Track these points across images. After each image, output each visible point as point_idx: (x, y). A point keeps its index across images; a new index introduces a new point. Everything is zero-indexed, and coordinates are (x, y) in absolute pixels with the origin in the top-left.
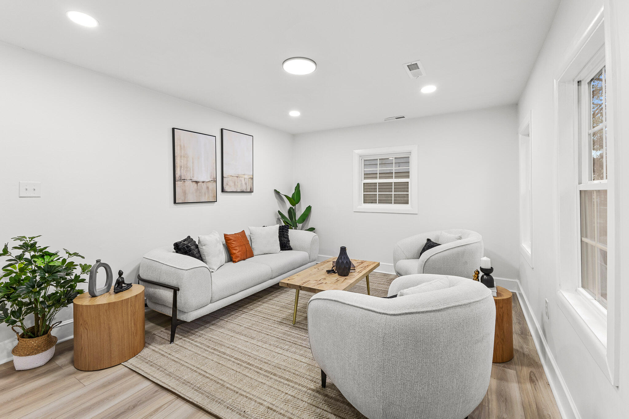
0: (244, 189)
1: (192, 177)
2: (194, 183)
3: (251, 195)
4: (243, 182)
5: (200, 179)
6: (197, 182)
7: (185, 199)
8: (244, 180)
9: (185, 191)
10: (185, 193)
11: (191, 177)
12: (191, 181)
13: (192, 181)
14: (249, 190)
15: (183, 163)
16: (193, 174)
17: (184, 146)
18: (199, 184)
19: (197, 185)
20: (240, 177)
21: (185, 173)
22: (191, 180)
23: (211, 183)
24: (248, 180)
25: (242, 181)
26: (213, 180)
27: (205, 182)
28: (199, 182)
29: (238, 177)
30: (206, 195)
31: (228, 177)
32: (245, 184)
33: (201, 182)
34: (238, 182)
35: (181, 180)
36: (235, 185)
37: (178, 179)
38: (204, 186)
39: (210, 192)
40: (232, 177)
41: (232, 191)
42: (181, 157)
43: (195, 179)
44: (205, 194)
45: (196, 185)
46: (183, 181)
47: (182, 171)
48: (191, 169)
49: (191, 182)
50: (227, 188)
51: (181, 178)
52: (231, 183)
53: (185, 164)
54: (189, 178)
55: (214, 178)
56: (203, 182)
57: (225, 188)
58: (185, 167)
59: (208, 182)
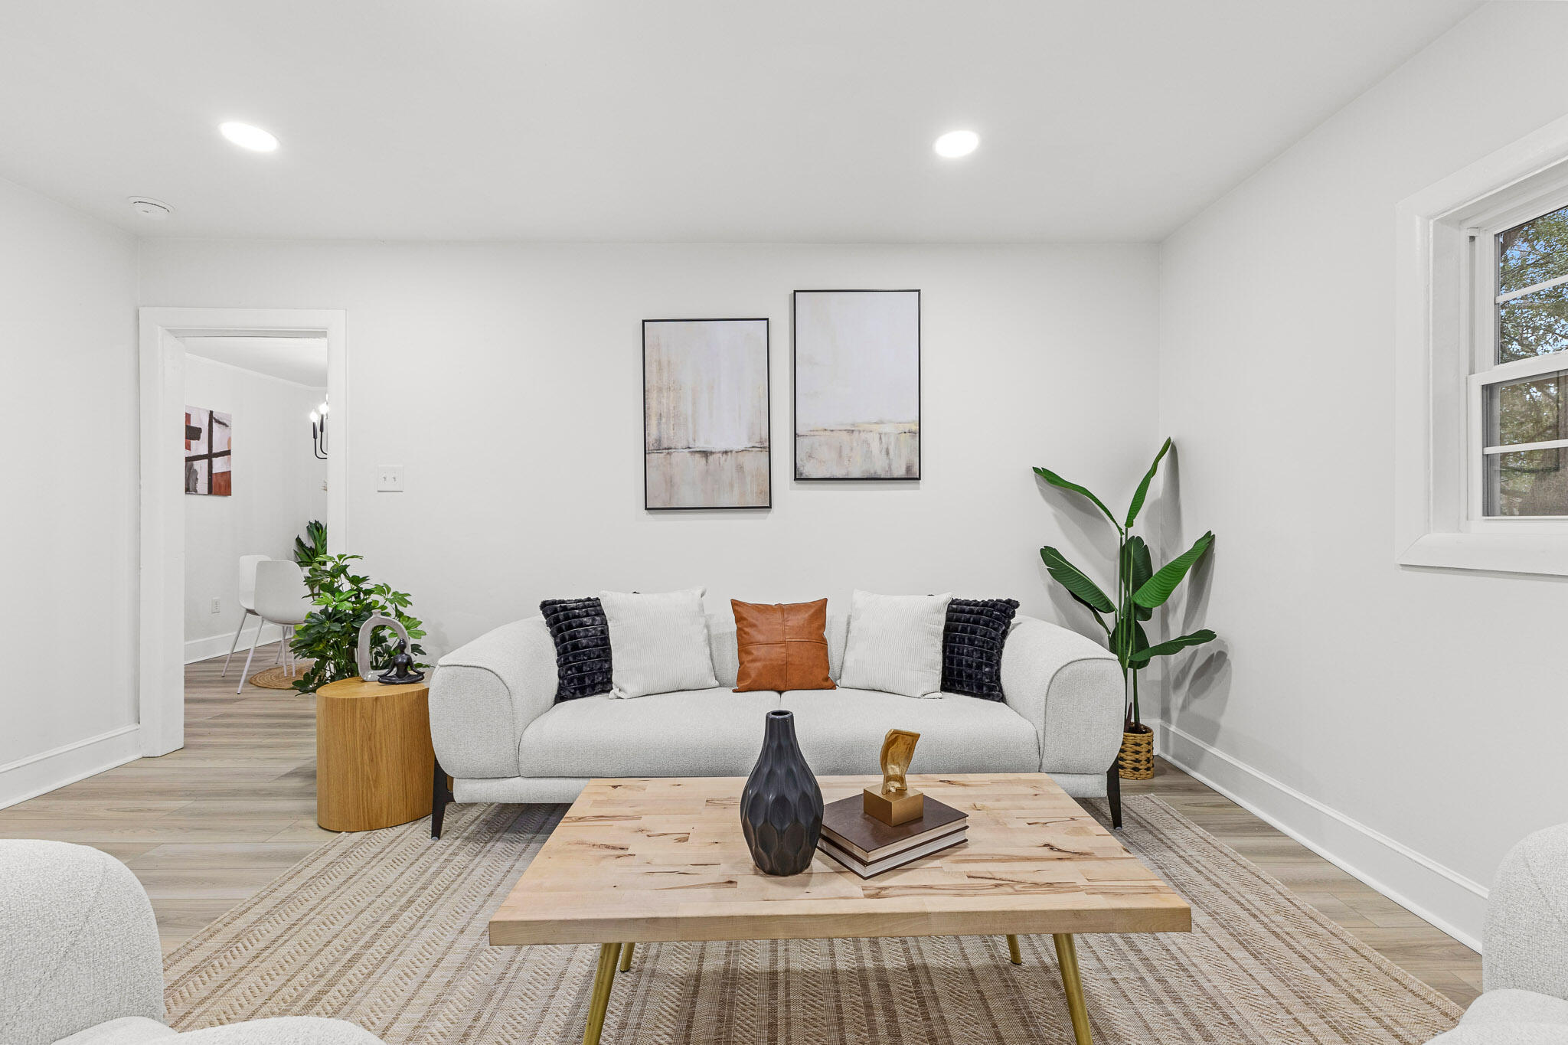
0: (879, 468)
1: (691, 440)
2: (697, 456)
3: (919, 489)
4: (875, 446)
5: (717, 445)
6: (706, 454)
7: (670, 499)
8: (881, 438)
9: (671, 478)
10: (670, 483)
11: (688, 440)
12: (687, 450)
13: (690, 450)
14: (900, 472)
15: (665, 407)
16: (695, 432)
17: (669, 362)
18: (711, 458)
19: (707, 462)
20: (860, 432)
21: (672, 432)
22: (689, 448)
23: (751, 454)
24: (897, 439)
25: (868, 444)
26: (757, 445)
27: (731, 451)
28: (712, 453)
29: (853, 431)
30: (736, 488)
31: (816, 433)
32: (884, 452)
33: (719, 452)
34: (852, 449)
35: (659, 449)
36: (840, 456)
37: (651, 448)
38: (729, 462)
39: (748, 479)
40: (828, 433)
41: (828, 476)
42: (660, 390)
43: (701, 445)
44: (731, 485)
45: (704, 461)
46: (667, 451)
47: (664, 426)
48: (690, 419)
49: (688, 455)
50: (812, 469)
51: (659, 444)
52: (826, 453)
53: (672, 408)
54: (685, 444)
55: (761, 438)
56: (726, 452)
57: (801, 469)
58: (672, 415)
59: (743, 451)
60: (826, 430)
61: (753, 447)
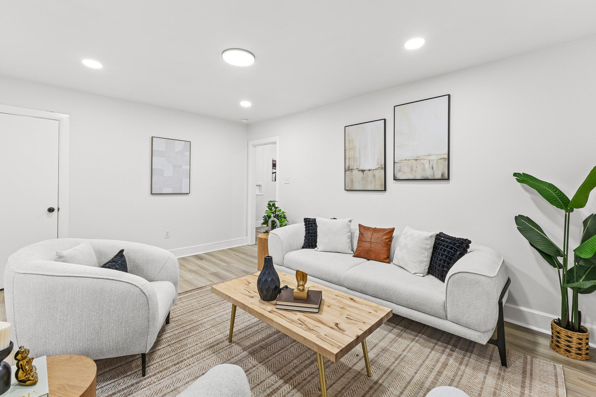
0: (429, 175)
1: (358, 166)
2: (360, 172)
4: (427, 166)
5: (366, 168)
6: (363, 171)
7: (352, 187)
8: (429, 162)
9: (352, 179)
10: (352, 181)
11: (357, 166)
12: (357, 170)
13: (358, 170)
14: (439, 176)
15: (351, 155)
16: (360, 163)
17: (352, 140)
18: (365, 172)
20: (420, 160)
21: (353, 164)
23: (378, 170)
24: (437, 162)
25: (424, 165)
26: (381, 167)
27: (371, 170)
28: (365, 171)
29: (417, 160)
30: (373, 184)
31: (402, 161)
32: (431, 168)
33: (367, 170)
34: (417, 167)
35: (349, 170)
36: (412, 170)
37: (347, 169)
38: (370, 174)
39: (377, 180)
40: (406, 161)
41: (407, 179)
42: (349, 150)
43: (361, 168)
44: (371, 182)
45: (363, 173)
46: (351, 170)
47: (350, 162)
48: (358, 159)
49: (358, 171)
50: (401, 176)
51: (349, 168)
52: (406, 169)
53: (353, 156)
54: (356, 168)
55: (381, 164)
56: (369, 170)
57: (396, 176)
58: (353, 158)
59: (375, 169)
60: (406, 160)
61: (379, 168)
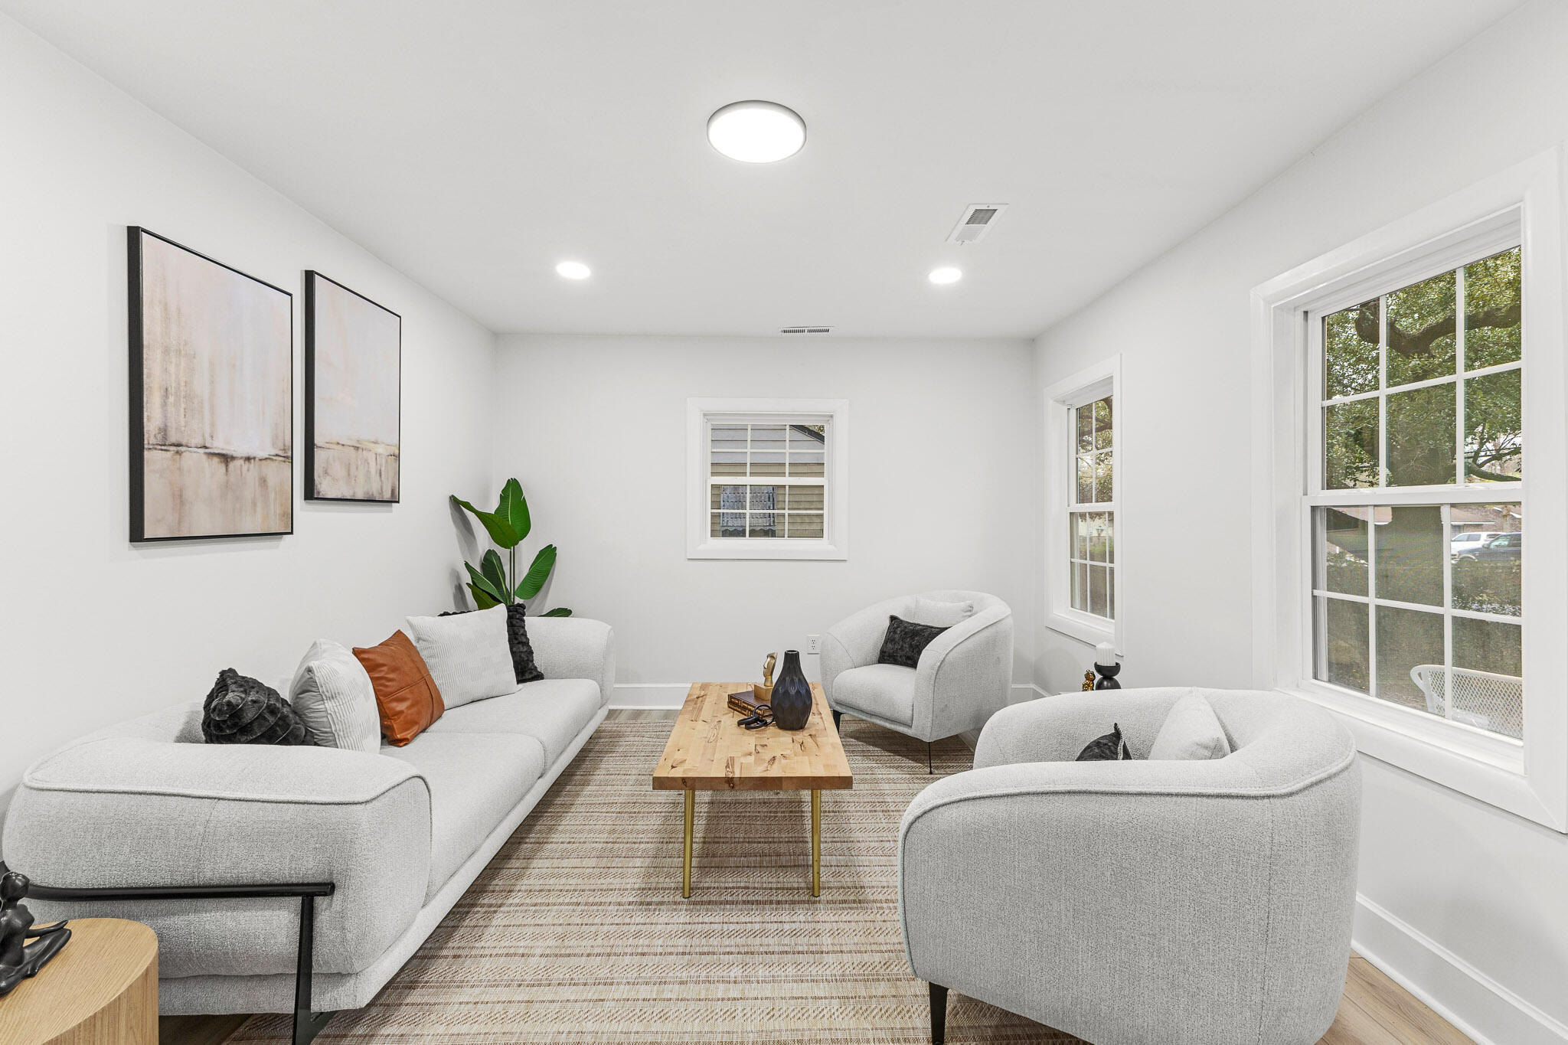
0: (375, 491)
1: (207, 436)
2: (216, 460)
3: (391, 511)
4: (373, 468)
5: (238, 448)
6: (226, 458)
7: (180, 522)
8: (376, 460)
9: (181, 491)
10: (179, 499)
11: (203, 436)
12: (202, 451)
13: (207, 451)
14: (387, 496)
15: (173, 377)
16: (213, 425)
17: (179, 310)
18: (232, 465)
19: (227, 469)
20: (362, 449)
21: (182, 419)
22: (206, 447)
23: (276, 463)
24: (387, 461)
25: (368, 464)
26: (280, 453)
27: (254, 458)
28: (233, 458)
29: (358, 448)
30: (259, 509)
31: (331, 446)
32: (378, 475)
33: (241, 458)
34: (357, 468)
35: (164, 445)
36: (349, 475)
37: (153, 440)
38: (251, 472)
39: (272, 496)
40: (340, 447)
41: (339, 497)
42: (166, 351)
43: (219, 445)
44: (254, 505)
45: (224, 469)
46: (175, 448)
47: (171, 409)
48: (207, 405)
49: (204, 457)
50: (324, 486)
51: (165, 437)
52: (338, 470)
53: (183, 384)
54: (198, 441)
55: (284, 445)
56: (248, 459)
57: (319, 486)
58: (183, 393)
59: (266, 459)
60: (338, 443)
61: (277, 455)
